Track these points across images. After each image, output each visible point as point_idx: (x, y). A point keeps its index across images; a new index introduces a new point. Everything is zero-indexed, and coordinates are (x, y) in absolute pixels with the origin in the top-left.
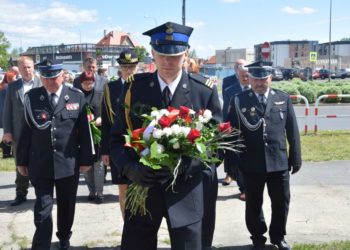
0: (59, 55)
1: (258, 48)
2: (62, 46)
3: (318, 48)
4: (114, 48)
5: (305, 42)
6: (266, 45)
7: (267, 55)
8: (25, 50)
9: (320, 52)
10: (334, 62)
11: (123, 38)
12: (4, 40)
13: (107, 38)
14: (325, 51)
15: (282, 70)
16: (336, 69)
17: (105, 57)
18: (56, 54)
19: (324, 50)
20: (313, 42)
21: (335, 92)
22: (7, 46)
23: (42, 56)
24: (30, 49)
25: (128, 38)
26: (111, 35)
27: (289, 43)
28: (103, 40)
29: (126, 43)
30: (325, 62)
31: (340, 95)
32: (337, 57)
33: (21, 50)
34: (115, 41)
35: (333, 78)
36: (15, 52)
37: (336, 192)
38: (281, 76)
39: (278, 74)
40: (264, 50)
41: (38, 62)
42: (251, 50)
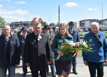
0: (20, 25)
1: (80, 22)
2: (21, 22)
3: (99, 22)
5: (95, 20)
6: (83, 21)
10: (104, 26)
11: (39, 19)
12: (4, 20)
13: (35, 19)
14: (101, 22)
15: (88, 28)
16: (104, 28)
18: (19, 25)
20: (97, 20)
22: (5, 22)
23: (15, 25)
24: (11, 23)
25: (41, 19)
26: (36, 18)
27: (90, 20)
28: (33, 20)
29: (40, 21)
30: (101, 26)
32: (105, 24)
33: (9, 23)
34: (37, 20)
35: (104, 31)
38: (88, 30)
39: (87, 29)
41: (14, 27)
42: (78, 22)
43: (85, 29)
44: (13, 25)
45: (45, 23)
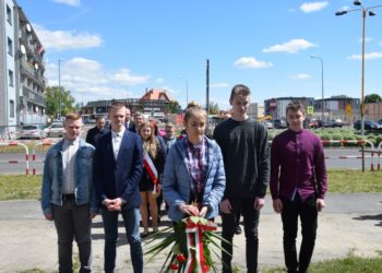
1: (267, 103)
3: (314, 103)
4: (154, 102)
5: (304, 99)
6: (273, 100)
7: (274, 108)
8: (85, 104)
9: (316, 106)
10: (326, 114)
11: (161, 94)
13: (148, 94)
17: (147, 109)
19: (319, 105)
20: (310, 98)
21: (328, 139)
22: (73, 101)
23: (98, 108)
24: (89, 103)
25: (165, 95)
26: (151, 92)
27: (291, 99)
28: (145, 96)
29: (163, 98)
30: (320, 114)
31: (332, 141)
32: (329, 111)
33: (82, 104)
34: (154, 97)
36: (77, 105)
37: (328, 219)
40: (272, 105)
41: (95, 113)
42: (261, 104)
43: (278, 121)
44: (92, 109)
45: (176, 104)
